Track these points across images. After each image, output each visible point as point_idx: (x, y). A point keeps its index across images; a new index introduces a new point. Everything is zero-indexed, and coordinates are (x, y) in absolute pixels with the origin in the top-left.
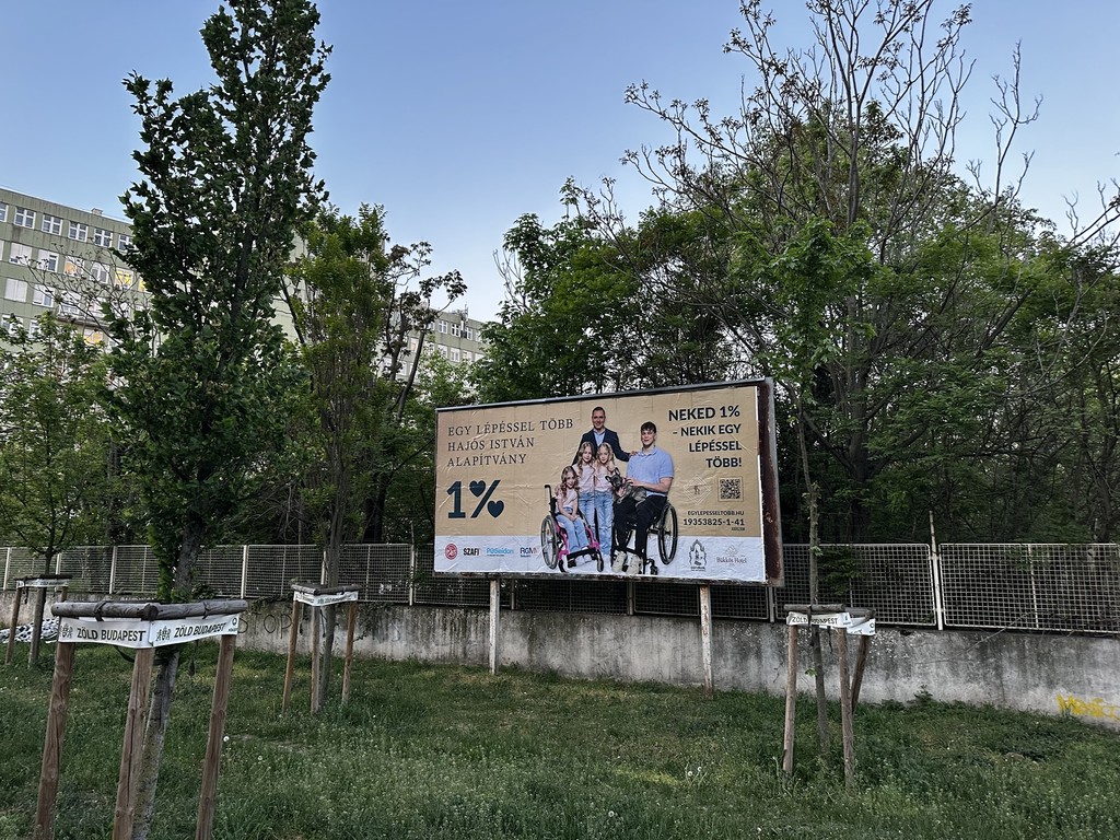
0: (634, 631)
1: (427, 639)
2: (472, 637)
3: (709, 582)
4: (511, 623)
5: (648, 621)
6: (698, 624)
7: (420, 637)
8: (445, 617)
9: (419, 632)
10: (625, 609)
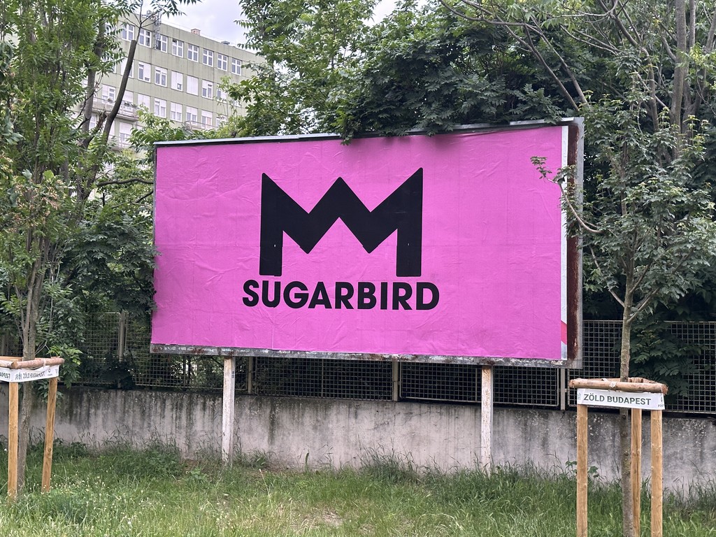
0: (399, 419)
1: (141, 428)
2: (198, 426)
3: (493, 363)
4: (247, 411)
5: (415, 408)
6: (476, 411)
7: (131, 425)
8: (164, 402)
9: (131, 420)
10: (389, 393)
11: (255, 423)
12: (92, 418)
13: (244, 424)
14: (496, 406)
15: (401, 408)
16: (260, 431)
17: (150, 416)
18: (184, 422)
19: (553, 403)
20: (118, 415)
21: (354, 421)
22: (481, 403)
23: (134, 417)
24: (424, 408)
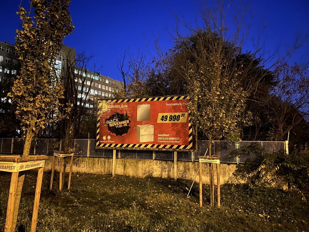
0: (155, 164)
1: (93, 167)
2: (107, 166)
3: (177, 151)
4: (119, 162)
5: (158, 161)
6: (173, 162)
7: (90, 166)
8: (98, 160)
9: (90, 165)
10: (152, 158)
11: (120, 165)
12: (81, 164)
13: (118, 165)
14: (177, 161)
15: (155, 161)
16: (121, 167)
17: (95, 164)
18: (103, 166)
19: (191, 160)
20: (87, 164)
21: (144, 164)
22: (174, 160)
23: (91, 164)
24: (161, 161)
